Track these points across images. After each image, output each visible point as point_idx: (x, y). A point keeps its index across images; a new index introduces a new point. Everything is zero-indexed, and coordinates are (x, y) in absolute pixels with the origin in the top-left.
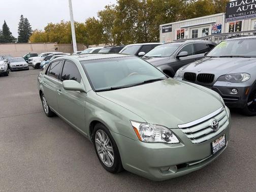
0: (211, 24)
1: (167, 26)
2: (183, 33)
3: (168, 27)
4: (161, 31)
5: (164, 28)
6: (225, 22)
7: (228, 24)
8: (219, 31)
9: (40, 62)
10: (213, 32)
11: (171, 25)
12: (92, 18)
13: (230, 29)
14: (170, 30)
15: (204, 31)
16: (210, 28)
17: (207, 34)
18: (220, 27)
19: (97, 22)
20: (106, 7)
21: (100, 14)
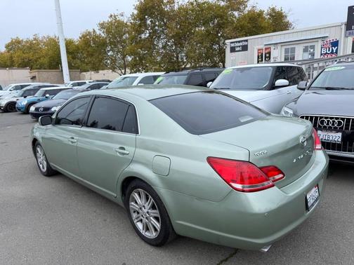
0: (320, 40)
1: (239, 42)
2: (269, 53)
3: (241, 44)
4: (228, 51)
5: (233, 45)
6: (346, 36)
7: (350, 40)
8: (335, 50)
10: (324, 51)
11: (247, 41)
12: (91, 31)
14: (245, 48)
15: (305, 50)
16: (318, 46)
17: (313, 54)
18: (335, 44)
20: (111, 16)
21: (102, 26)
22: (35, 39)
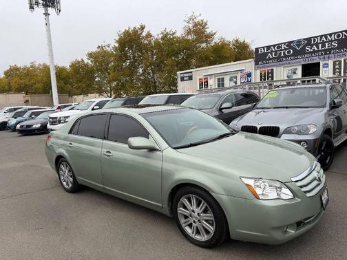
0: (239, 72)
1: (186, 73)
2: (207, 82)
3: (188, 75)
4: (179, 79)
5: (182, 75)
6: (256, 70)
7: (258, 72)
8: (249, 79)
9: (6, 120)
10: (242, 80)
11: (191, 72)
12: (80, 60)
13: (261, 77)
14: (190, 78)
15: (231, 80)
16: (239, 76)
17: (236, 83)
18: (249, 75)
19: (87, 65)
20: (99, 47)
21: (90, 55)
22: (32, 67)
